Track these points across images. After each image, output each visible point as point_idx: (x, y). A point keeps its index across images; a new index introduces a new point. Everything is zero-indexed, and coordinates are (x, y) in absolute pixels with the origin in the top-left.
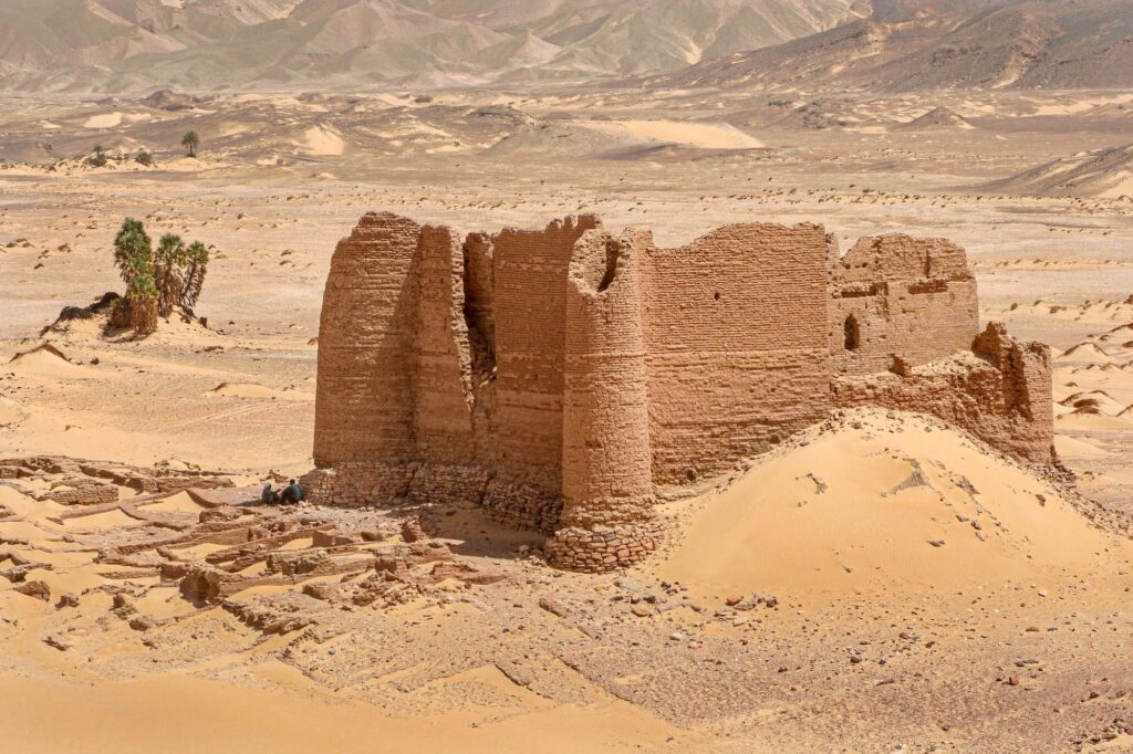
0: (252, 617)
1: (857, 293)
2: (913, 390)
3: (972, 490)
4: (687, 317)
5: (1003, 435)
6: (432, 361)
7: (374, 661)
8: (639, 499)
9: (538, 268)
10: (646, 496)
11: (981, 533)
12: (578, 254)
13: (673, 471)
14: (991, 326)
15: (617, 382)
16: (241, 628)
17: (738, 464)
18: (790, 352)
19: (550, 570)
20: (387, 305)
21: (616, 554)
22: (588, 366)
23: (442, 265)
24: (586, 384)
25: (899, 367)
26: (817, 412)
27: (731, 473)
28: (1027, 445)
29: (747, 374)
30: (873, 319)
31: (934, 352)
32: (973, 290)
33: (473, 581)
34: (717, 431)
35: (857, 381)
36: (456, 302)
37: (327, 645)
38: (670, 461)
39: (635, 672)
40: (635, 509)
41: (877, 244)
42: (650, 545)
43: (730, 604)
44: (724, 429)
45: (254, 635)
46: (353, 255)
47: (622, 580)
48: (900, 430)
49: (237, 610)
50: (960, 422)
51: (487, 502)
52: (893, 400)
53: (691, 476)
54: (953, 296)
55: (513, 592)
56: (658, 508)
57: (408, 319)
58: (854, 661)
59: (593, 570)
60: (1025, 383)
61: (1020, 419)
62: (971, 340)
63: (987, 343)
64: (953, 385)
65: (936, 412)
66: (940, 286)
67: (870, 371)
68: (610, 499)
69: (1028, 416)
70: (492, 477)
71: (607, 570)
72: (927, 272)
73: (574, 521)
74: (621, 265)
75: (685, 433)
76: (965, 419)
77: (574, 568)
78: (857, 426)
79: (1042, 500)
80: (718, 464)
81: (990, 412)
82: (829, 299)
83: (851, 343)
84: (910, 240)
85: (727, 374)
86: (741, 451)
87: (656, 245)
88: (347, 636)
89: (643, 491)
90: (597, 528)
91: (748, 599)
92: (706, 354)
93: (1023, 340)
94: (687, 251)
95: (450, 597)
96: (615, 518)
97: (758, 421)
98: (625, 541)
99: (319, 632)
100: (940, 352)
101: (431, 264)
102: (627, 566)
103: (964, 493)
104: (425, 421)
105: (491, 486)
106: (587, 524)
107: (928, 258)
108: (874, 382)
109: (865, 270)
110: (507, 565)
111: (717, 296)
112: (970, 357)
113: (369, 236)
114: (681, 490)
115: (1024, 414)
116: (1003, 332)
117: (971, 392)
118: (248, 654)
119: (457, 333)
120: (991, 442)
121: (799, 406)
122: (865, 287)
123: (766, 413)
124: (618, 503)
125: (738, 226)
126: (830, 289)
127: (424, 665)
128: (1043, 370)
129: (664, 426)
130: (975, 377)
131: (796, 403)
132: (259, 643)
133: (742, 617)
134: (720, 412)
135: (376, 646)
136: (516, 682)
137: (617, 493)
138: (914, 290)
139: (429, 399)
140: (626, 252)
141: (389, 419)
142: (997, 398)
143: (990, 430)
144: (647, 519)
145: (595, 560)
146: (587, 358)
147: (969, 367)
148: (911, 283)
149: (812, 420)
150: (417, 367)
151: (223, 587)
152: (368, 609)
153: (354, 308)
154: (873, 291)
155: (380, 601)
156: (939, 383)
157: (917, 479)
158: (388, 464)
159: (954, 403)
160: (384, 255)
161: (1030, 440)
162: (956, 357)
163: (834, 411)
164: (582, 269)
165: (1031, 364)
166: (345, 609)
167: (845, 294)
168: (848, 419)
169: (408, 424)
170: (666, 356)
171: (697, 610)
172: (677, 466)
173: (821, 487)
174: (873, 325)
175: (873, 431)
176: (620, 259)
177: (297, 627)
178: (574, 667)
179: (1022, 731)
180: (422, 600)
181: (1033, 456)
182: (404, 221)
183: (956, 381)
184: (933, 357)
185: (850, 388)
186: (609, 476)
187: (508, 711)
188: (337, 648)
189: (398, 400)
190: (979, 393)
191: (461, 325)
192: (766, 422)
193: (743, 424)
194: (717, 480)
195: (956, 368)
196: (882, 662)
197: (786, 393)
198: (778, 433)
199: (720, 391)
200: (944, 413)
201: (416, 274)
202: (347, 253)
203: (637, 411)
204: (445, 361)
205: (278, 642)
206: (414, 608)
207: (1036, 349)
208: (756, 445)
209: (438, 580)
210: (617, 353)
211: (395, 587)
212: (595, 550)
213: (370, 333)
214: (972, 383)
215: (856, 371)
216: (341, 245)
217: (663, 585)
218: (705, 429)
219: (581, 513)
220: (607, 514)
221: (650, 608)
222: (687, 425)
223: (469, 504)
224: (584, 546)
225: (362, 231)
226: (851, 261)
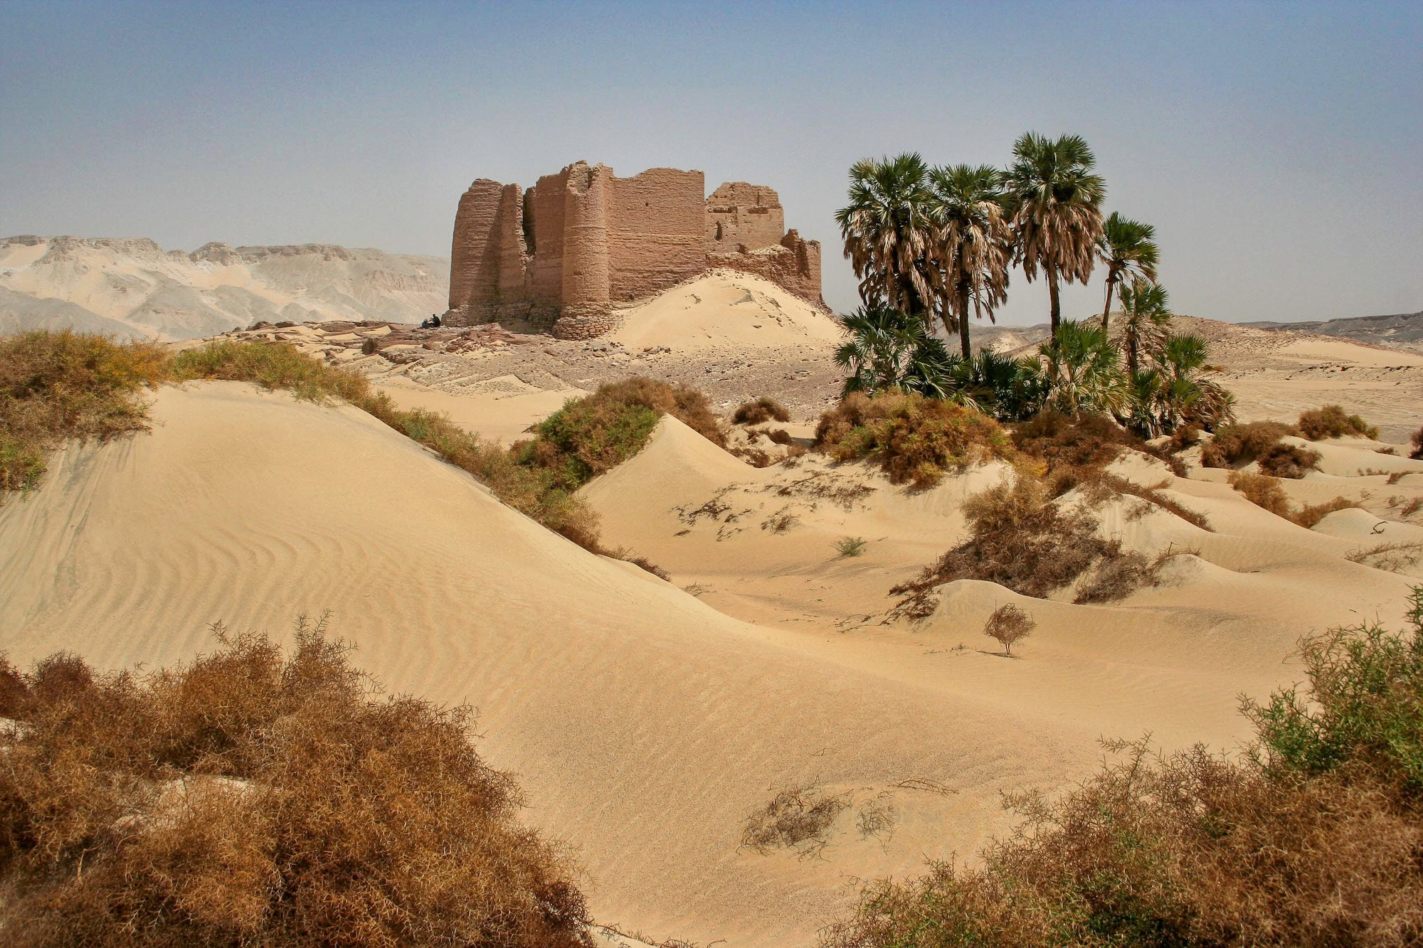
0: (392, 357)
1: (721, 211)
2: (750, 261)
3: (778, 305)
4: (630, 214)
5: (795, 286)
6: (508, 252)
7: (450, 373)
8: (602, 303)
9: (556, 194)
10: (606, 302)
11: (782, 323)
12: (572, 176)
13: (622, 294)
14: (790, 231)
15: (590, 240)
16: (387, 362)
17: (657, 293)
18: (684, 236)
19: (554, 339)
20: (485, 225)
21: (588, 331)
22: (576, 232)
23: (513, 203)
24: (575, 242)
25: (742, 249)
26: (699, 269)
27: (653, 297)
28: (807, 291)
29: (662, 246)
30: (729, 225)
31: (761, 244)
32: (781, 214)
33: (512, 343)
34: (646, 275)
35: (721, 256)
36: (518, 221)
37: (428, 368)
38: (621, 289)
39: (589, 378)
40: (599, 308)
41: (732, 187)
42: (607, 327)
43: (645, 351)
44: (649, 274)
45: (391, 364)
46: (468, 200)
47: (591, 343)
48: (741, 278)
49: (385, 355)
50: (773, 279)
51: (530, 318)
52: (740, 266)
53: (632, 298)
54: (771, 216)
55: (533, 348)
56: (613, 312)
57: (496, 233)
58: (708, 372)
59: (576, 339)
60: (807, 259)
61: (804, 278)
62: (780, 239)
63: (789, 240)
64: (770, 260)
65: (761, 273)
66: (764, 211)
67: (727, 251)
68: (586, 303)
69: (808, 277)
70: (533, 306)
71: (583, 339)
72: (758, 203)
73: (567, 314)
74: (594, 180)
75: (629, 274)
76: (776, 278)
77: (566, 339)
78: (719, 275)
79: (814, 314)
80: (646, 292)
81: (788, 274)
82: (706, 212)
83: (719, 237)
84: (749, 185)
85: (651, 245)
86: (659, 287)
87: (615, 176)
88: (440, 364)
89: (604, 299)
90: (579, 317)
91: (655, 348)
92: (641, 234)
93: (807, 239)
94: (632, 180)
95: (498, 348)
96: (588, 312)
97: (668, 271)
98: (594, 324)
99: (424, 362)
100: (764, 244)
101: (507, 204)
102: (594, 337)
103: (774, 307)
104: (503, 284)
105: (532, 310)
106: (573, 316)
107: (759, 196)
108: (729, 256)
109: (726, 199)
110: (532, 337)
111: (647, 205)
112: (780, 247)
113: (477, 191)
114: (626, 304)
115: (806, 276)
116: (796, 234)
117: (779, 264)
118: (387, 373)
119: (518, 236)
120: (788, 289)
121: (690, 265)
122: (726, 208)
123: (672, 267)
124: (590, 305)
125: (659, 169)
126: (707, 208)
127: (477, 375)
128: (816, 254)
129: (618, 270)
130: (781, 256)
131: (688, 263)
132: (393, 368)
133: (651, 357)
134: (647, 265)
135: (454, 368)
136: (524, 381)
137: (590, 300)
138: (751, 211)
139: (506, 272)
140: (597, 173)
141: (486, 283)
142: (793, 267)
143: (789, 283)
144: (606, 315)
145: (577, 334)
146: (576, 228)
147: (779, 252)
148: (749, 208)
149: (696, 273)
150: (500, 257)
151: (380, 344)
152: (454, 353)
153: (469, 227)
154: (730, 211)
155: (461, 350)
156: (762, 259)
157: (749, 298)
158: (485, 306)
159: (771, 269)
160: (484, 200)
161: (809, 289)
162: (772, 247)
163: (708, 269)
164: (574, 183)
165: (810, 251)
166: (441, 353)
167: (715, 211)
168: (715, 272)
169: (495, 287)
170: (620, 233)
171: (628, 354)
172: (624, 292)
173: (698, 300)
174: (730, 228)
175: (727, 277)
176: (594, 177)
177: (414, 360)
178: (557, 376)
179: (796, 396)
180: (483, 349)
181: (811, 298)
182: (495, 183)
183: (772, 258)
184: (760, 247)
185: (716, 258)
186: (586, 290)
187: (515, 393)
188: (433, 370)
189: (490, 274)
190: (783, 264)
191: (521, 232)
192: (672, 272)
193: (660, 272)
194: (646, 300)
195: (772, 252)
196: (723, 372)
197: (682, 258)
198: (678, 278)
199: (648, 254)
200: (765, 274)
201: (500, 211)
202: (467, 201)
203: (602, 257)
204: (513, 251)
205: (403, 367)
206: (478, 353)
207: (813, 243)
208: (666, 283)
209: (493, 341)
210: (591, 225)
211: (470, 343)
212: (577, 328)
213: (476, 240)
214: (780, 260)
215: (719, 251)
216: (464, 196)
217: (612, 343)
218: (640, 273)
219: (570, 309)
220: (584, 310)
221: (603, 354)
222: (630, 271)
223: (521, 320)
224: (571, 326)
225: (474, 188)
226: (718, 194)
